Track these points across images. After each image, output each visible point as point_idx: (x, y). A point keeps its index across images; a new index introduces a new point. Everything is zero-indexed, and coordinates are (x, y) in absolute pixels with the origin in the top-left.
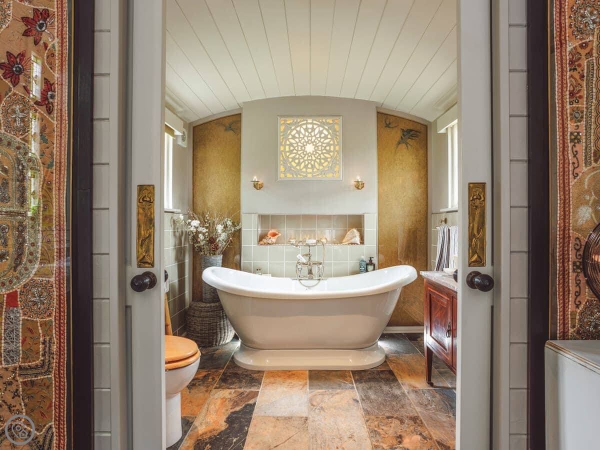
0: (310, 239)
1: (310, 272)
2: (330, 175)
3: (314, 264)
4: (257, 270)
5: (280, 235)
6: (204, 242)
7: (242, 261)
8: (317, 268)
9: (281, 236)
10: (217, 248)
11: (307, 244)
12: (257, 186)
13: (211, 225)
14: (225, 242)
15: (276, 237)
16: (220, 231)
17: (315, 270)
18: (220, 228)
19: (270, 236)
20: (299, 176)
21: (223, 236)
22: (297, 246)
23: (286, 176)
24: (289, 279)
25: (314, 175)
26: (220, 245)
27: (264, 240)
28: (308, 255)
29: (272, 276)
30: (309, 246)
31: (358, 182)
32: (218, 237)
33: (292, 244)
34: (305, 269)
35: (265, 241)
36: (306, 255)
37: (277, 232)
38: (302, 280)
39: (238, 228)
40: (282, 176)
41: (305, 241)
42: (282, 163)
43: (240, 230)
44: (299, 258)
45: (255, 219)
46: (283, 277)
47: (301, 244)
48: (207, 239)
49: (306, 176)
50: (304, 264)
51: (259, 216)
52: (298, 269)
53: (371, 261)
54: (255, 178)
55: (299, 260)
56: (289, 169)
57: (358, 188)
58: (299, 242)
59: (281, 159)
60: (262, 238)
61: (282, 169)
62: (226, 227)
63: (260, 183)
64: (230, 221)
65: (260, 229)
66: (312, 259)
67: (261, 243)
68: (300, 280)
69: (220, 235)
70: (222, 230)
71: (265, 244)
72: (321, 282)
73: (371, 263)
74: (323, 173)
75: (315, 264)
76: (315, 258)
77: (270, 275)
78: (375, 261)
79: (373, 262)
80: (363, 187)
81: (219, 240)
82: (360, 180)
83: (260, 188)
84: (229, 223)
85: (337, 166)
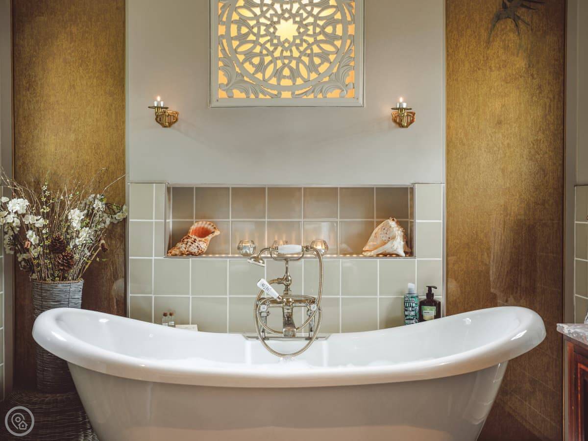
0: (286, 243)
1: (288, 322)
2: (334, 94)
3: (296, 301)
4: (165, 315)
5: (217, 233)
6: (40, 249)
7: (130, 295)
8: (303, 310)
9: (220, 235)
10: (69, 263)
11: (279, 255)
12: (164, 119)
13: (57, 209)
14: (89, 249)
15: (209, 237)
16: (76, 224)
17: (300, 315)
18: (76, 216)
19: (194, 237)
20: (261, 96)
21: (85, 236)
22: (257, 259)
23: (231, 97)
24: (238, 337)
25: (297, 93)
26: (77, 257)
27: (179, 245)
28: (284, 281)
29: (199, 330)
30: (286, 260)
31: (401, 109)
32: (72, 238)
33: (246, 255)
34: (276, 315)
35: (182, 247)
36: (279, 281)
37: (210, 227)
38: (268, 338)
39: (119, 216)
40: (222, 94)
41: (277, 248)
42: (221, 64)
43: (125, 221)
44: (262, 288)
45: (158, 197)
46: (224, 331)
47: (266, 254)
48: (47, 243)
49: (278, 96)
50: (274, 301)
51: (168, 189)
52: (260, 313)
53: (430, 295)
54: (159, 101)
55: (262, 291)
56: (237, 80)
57: (401, 126)
58: (262, 251)
59: (221, 55)
60: (175, 240)
61: (222, 79)
62: (90, 215)
63: (169, 112)
64: (101, 200)
65: (170, 221)
66: (294, 290)
67: (175, 251)
68: (264, 339)
69: (78, 232)
70: (82, 221)
71: (182, 254)
72: (315, 343)
73: (430, 300)
74: (318, 89)
75: (300, 301)
76: (299, 289)
77: (196, 326)
78: (440, 296)
79: (435, 297)
80: (412, 121)
81: (75, 246)
82: (405, 106)
83: (170, 124)
84: (99, 205)
85: (352, 73)
